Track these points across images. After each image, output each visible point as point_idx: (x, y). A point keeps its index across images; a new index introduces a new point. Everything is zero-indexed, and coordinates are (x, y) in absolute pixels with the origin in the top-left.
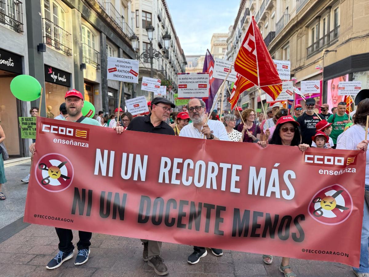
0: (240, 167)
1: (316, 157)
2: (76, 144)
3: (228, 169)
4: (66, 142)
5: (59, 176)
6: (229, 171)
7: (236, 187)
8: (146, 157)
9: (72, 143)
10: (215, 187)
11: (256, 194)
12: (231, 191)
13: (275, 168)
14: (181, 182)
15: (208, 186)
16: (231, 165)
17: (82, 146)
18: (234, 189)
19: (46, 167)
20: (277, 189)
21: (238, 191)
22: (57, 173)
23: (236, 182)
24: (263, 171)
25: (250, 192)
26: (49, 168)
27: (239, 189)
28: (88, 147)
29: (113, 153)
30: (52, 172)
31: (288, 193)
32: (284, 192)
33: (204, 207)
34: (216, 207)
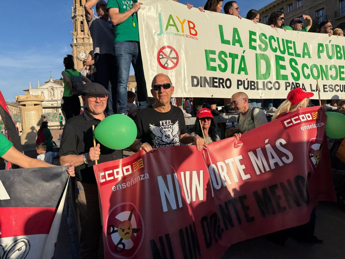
0: (241, 157)
1: (293, 119)
7: (246, 174)
10: (229, 183)
11: (263, 171)
13: (267, 144)
16: (233, 158)
20: (277, 159)
23: (243, 170)
24: (259, 150)
25: (258, 173)
31: (288, 158)
32: (284, 158)
33: (229, 204)
34: (238, 199)
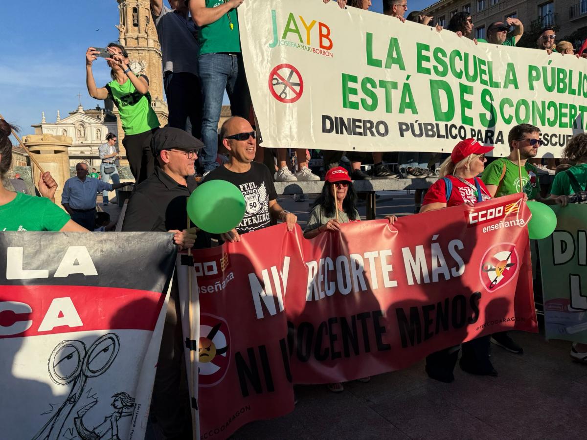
0: (389, 253)
6: (377, 260)
10: (364, 288)
11: (419, 282)
12: (386, 286)
13: (435, 242)
16: (377, 252)
18: (389, 284)
20: (444, 269)
23: (389, 272)
24: (420, 250)
25: (411, 282)
27: (396, 282)
31: (458, 269)
32: (453, 269)
33: (358, 319)
34: (371, 314)
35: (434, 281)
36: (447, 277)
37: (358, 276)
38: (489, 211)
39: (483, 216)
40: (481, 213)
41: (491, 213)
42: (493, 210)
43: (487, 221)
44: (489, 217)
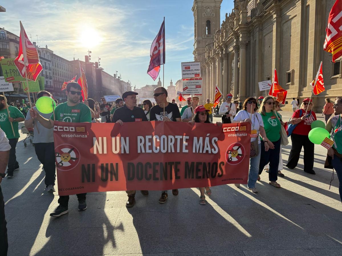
0: (188, 137)
2: (78, 136)
3: (181, 139)
4: (70, 136)
5: (69, 159)
6: (182, 140)
7: (186, 149)
8: (127, 138)
9: (75, 136)
10: (173, 151)
11: (197, 152)
12: (183, 152)
13: (207, 136)
14: (153, 151)
15: (169, 151)
16: (182, 136)
17: (83, 137)
18: (185, 151)
19: (59, 155)
20: (209, 149)
21: (187, 151)
22: (68, 157)
23: (186, 146)
24: (201, 139)
25: (194, 151)
26: (61, 155)
27: (188, 150)
28: (87, 137)
29: (105, 138)
30: (64, 157)
31: (215, 150)
32: (213, 150)
33: (168, 164)
34: (175, 163)
35: (204, 152)
36: (210, 152)
37: (171, 146)
38: (232, 128)
39: (229, 129)
40: (228, 128)
41: (233, 129)
42: (234, 128)
43: (231, 132)
44: (232, 130)
